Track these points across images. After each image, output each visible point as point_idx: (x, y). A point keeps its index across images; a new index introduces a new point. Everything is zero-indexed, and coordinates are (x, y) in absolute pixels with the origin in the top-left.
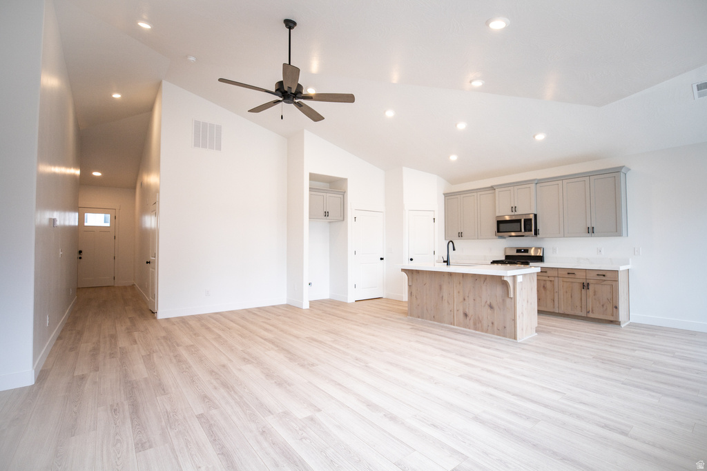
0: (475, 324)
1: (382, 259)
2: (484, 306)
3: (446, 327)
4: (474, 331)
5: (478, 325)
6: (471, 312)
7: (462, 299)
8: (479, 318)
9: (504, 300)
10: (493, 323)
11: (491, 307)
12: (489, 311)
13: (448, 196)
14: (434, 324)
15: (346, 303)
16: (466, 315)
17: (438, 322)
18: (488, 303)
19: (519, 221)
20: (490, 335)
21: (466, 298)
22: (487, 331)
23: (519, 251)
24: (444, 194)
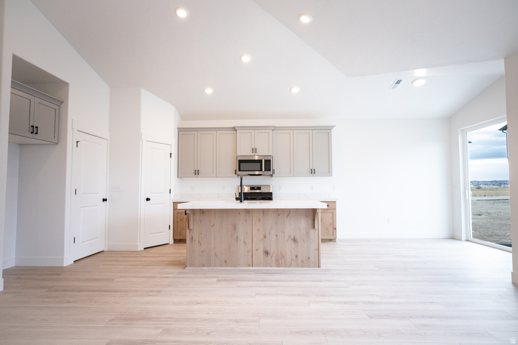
0: (277, 260)
1: (104, 200)
2: (287, 241)
3: (244, 271)
4: (277, 268)
5: (281, 261)
6: (272, 249)
7: (262, 237)
8: (281, 253)
9: (308, 233)
10: (296, 256)
11: (295, 240)
12: (293, 245)
13: (181, 131)
14: (228, 270)
15: (62, 267)
16: (267, 253)
17: (231, 267)
18: (292, 237)
19: (260, 161)
20: (295, 268)
21: (267, 235)
22: (290, 266)
23: (252, 188)
24: (178, 128)
